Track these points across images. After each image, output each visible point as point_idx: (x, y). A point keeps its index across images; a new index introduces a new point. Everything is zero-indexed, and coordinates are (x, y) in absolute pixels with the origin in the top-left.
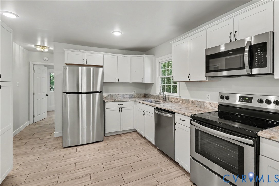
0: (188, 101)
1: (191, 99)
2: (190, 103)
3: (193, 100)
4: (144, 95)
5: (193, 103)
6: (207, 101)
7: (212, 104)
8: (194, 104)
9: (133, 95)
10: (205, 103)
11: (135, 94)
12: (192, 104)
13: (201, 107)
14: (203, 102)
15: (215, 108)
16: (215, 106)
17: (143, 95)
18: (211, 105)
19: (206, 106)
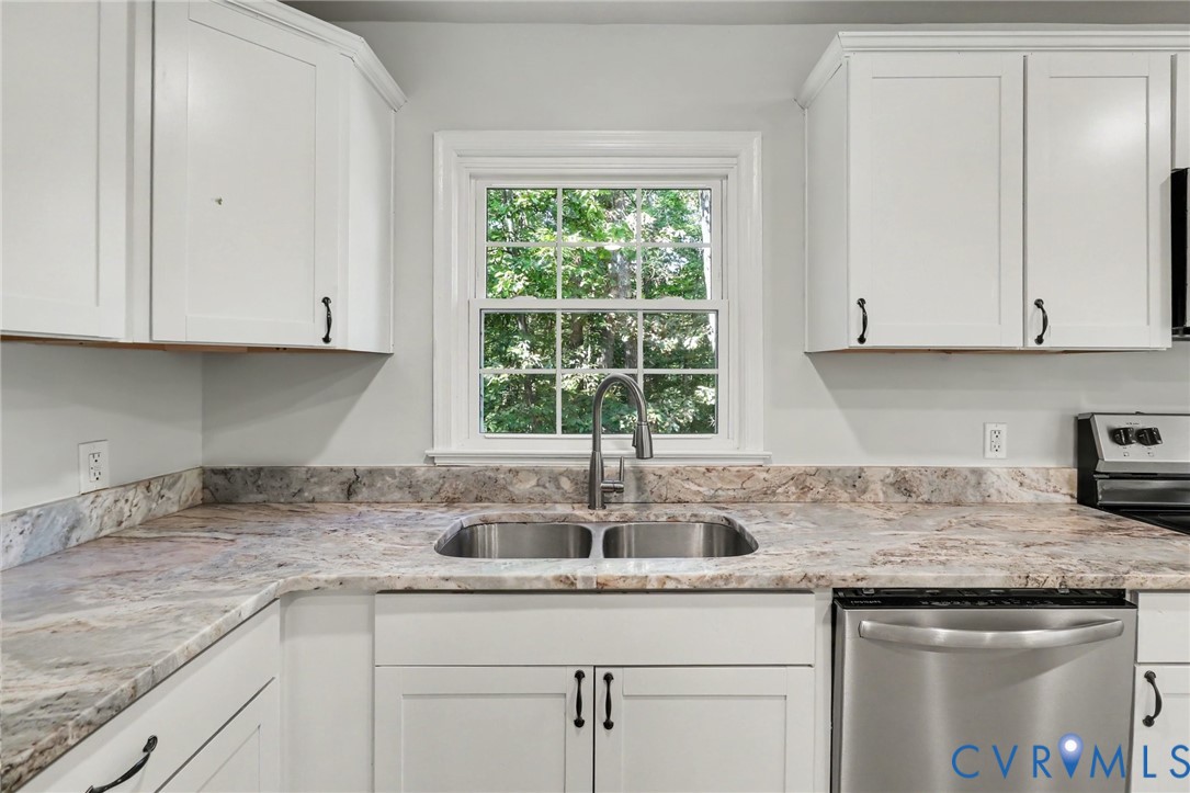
0: (855, 481)
1: (880, 463)
2: (872, 486)
3: (896, 470)
4: (198, 484)
5: (902, 485)
6: (997, 463)
7: (1035, 477)
8: (908, 493)
9: (85, 506)
10: (990, 478)
11: (107, 499)
12: (891, 491)
13: (958, 504)
14: (974, 471)
15: (1053, 495)
16: (1053, 484)
17: (193, 483)
18: (1027, 481)
19: (992, 491)
